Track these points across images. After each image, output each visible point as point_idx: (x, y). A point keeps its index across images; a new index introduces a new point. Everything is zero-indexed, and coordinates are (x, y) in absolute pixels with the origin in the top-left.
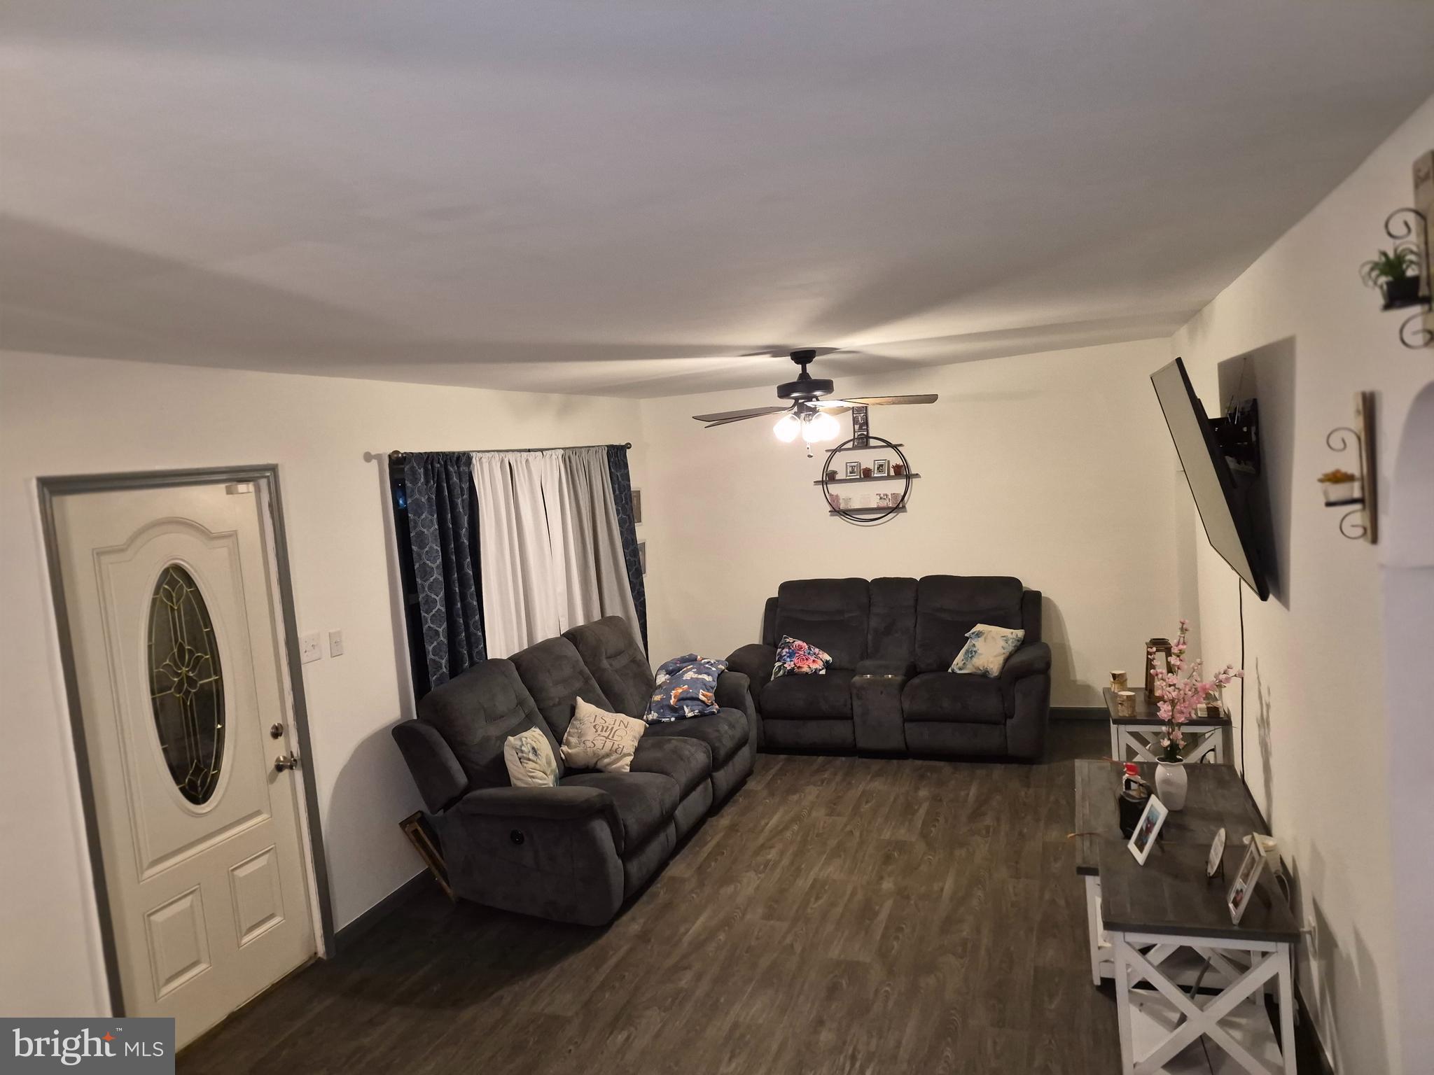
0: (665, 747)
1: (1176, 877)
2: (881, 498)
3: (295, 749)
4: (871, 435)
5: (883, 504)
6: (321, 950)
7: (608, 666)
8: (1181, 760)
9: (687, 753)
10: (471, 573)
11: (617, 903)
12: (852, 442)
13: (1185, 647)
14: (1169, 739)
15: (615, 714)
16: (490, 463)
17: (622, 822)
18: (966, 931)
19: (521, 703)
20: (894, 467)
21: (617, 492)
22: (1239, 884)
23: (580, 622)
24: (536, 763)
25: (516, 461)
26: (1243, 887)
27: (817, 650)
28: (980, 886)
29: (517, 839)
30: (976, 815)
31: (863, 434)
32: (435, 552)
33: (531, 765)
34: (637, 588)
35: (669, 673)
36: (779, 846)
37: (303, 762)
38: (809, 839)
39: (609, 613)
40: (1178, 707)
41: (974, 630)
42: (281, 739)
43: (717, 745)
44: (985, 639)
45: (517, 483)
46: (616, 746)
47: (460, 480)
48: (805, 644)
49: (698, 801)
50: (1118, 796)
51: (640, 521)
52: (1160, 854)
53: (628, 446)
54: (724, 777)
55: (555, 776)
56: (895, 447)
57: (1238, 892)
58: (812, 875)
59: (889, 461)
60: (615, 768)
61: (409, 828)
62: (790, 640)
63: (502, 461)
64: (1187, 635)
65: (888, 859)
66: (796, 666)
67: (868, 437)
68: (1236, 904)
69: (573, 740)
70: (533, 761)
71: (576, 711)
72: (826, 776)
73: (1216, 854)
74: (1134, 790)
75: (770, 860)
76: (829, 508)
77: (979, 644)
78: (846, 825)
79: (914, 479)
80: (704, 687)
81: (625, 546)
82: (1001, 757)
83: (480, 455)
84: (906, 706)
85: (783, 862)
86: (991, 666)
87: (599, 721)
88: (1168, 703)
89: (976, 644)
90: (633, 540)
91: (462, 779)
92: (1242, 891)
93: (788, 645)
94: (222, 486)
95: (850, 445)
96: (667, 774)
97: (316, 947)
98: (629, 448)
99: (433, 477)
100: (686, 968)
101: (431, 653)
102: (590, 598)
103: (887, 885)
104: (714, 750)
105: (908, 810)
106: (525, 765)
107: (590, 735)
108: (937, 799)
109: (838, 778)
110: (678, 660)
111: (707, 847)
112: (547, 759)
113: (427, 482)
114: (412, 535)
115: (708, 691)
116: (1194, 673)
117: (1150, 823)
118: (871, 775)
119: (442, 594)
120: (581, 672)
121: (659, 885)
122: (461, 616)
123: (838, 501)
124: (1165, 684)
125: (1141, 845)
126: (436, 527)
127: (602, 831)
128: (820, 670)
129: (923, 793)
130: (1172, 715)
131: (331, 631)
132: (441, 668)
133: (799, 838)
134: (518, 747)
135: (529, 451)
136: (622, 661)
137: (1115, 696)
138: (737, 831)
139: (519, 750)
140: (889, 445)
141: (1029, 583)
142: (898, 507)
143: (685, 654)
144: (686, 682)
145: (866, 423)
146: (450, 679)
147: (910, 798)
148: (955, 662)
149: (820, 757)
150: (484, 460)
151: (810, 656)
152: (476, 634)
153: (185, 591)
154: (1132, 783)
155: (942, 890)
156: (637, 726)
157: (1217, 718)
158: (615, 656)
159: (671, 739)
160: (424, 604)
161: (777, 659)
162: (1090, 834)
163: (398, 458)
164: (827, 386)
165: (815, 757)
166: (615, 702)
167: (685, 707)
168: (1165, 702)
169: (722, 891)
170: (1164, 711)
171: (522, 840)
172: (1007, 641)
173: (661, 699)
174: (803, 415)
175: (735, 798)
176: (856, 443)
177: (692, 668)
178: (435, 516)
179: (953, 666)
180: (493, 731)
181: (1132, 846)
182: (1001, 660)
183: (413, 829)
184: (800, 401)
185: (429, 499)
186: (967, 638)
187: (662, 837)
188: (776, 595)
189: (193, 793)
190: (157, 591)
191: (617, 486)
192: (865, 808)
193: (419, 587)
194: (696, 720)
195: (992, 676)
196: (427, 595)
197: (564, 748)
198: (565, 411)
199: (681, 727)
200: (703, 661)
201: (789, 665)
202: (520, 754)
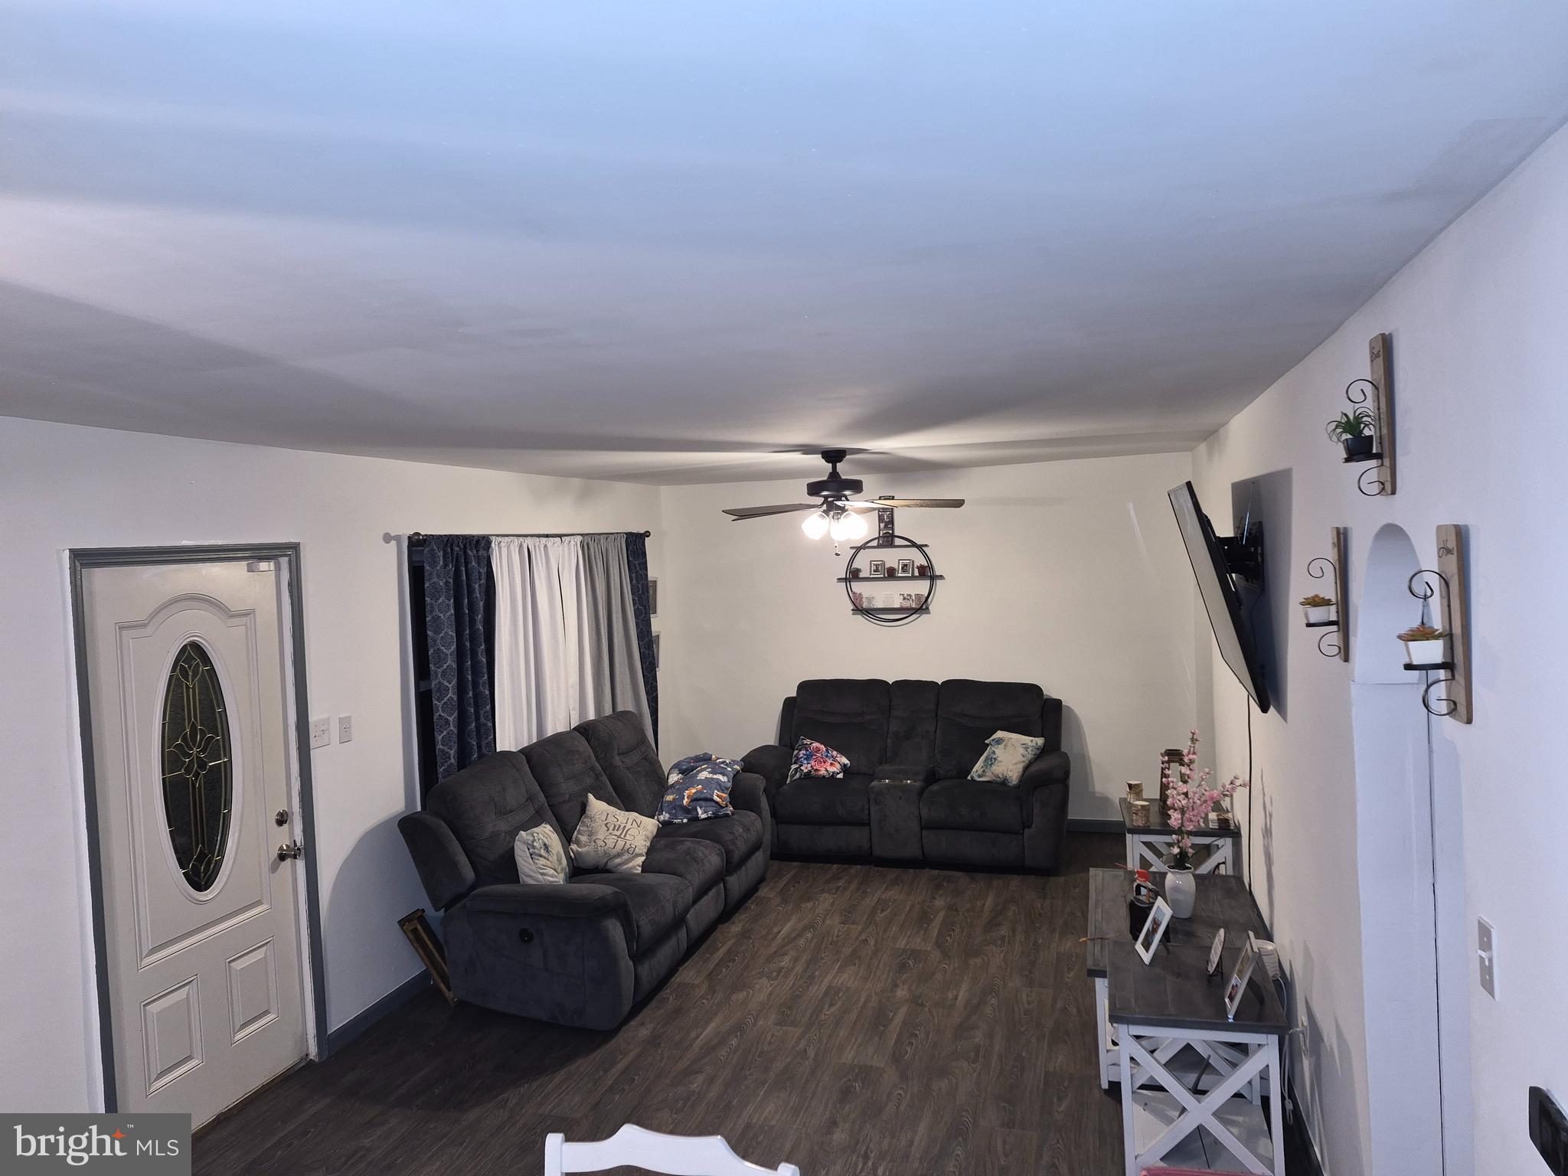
0: (678, 848)
1: (1179, 975)
2: (904, 599)
3: (299, 838)
4: (896, 534)
5: (906, 604)
6: (313, 1050)
7: (620, 763)
8: (1190, 868)
9: (700, 854)
10: (484, 660)
11: (627, 1007)
12: (877, 541)
13: (1195, 756)
14: (1179, 847)
15: (626, 813)
16: (508, 548)
17: (635, 922)
18: (979, 1037)
19: (531, 798)
20: (918, 567)
21: (634, 582)
22: (1234, 980)
23: (591, 715)
24: (548, 860)
25: (535, 546)
26: (1238, 982)
27: (835, 753)
28: (994, 994)
29: (526, 937)
30: (992, 924)
31: (889, 533)
32: (449, 637)
33: (542, 861)
34: (650, 682)
35: (682, 772)
36: (793, 953)
37: (306, 851)
38: (823, 947)
39: (620, 708)
40: (1187, 815)
41: (994, 737)
42: (286, 826)
43: (731, 847)
44: (1005, 746)
45: (535, 570)
46: (628, 846)
47: (479, 565)
48: (823, 746)
49: (709, 906)
50: (1129, 901)
51: (655, 612)
52: (1164, 954)
53: (647, 534)
54: (737, 882)
55: (565, 874)
56: (920, 547)
57: (1233, 987)
58: (826, 981)
59: (913, 561)
60: (627, 868)
61: (408, 927)
62: (808, 741)
63: (521, 546)
64: (1197, 745)
65: (903, 967)
66: (813, 769)
67: (893, 536)
68: (1232, 999)
69: (583, 838)
70: (545, 858)
71: (588, 808)
72: (840, 884)
73: (1216, 953)
74: (1144, 895)
75: (783, 968)
76: (852, 607)
77: (999, 751)
78: (860, 934)
79: (938, 581)
80: (718, 787)
81: (640, 638)
82: (1017, 868)
83: (499, 539)
84: (925, 813)
85: (796, 969)
86: (1011, 774)
87: (611, 819)
88: (1178, 811)
89: (996, 751)
90: (648, 632)
91: (469, 874)
92: (1237, 985)
93: (805, 747)
94: (244, 563)
95: (875, 543)
96: (680, 875)
97: (308, 1049)
98: (648, 536)
99: (452, 560)
100: (698, 1072)
101: (440, 743)
102: (602, 691)
103: (901, 993)
104: (728, 853)
105: (924, 918)
106: (536, 861)
107: (601, 834)
108: (952, 908)
109: (853, 887)
110: (692, 759)
111: (718, 954)
112: (557, 855)
113: (446, 565)
114: (428, 619)
115: (723, 792)
116: (1203, 783)
117: (1156, 924)
118: (885, 885)
119: (455, 681)
120: (592, 769)
121: (668, 991)
122: (472, 706)
123: (861, 600)
124: (1175, 792)
125: (1147, 946)
126: (453, 611)
127: (615, 929)
128: (838, 773)
129: (940, 902)
130: (1182, 822)
131: (341, 716)
132: (450, 759)
133: (812, 945)
134: (530, 843)
135: (547, 536)
136: (634, 758)
137: (1130, 805)
138: (750, 938)
139: (530, 846)
140: (914, 545)
141: (1051, 691)
142: (922, 607)
143: (700, 752)
144: (700, 782)
145: (892, 522)
146: (458, 771)
147: (925, 907)
148: (974, 770)
149: (835, 865)
150: (502, 544)
151: (827, 759)
152: (485, 725)
153: (201, 669)
154: (1142, 888)
155: (956, 998)
156: (650, 825)
157: (1227, 829)
158: (627, 753)
159: (684, 841)
160: (437, 691)
161: (793, 761)
162: (1102, 939)
163: (419, 540)
164: (856, 486)
165: (829, 865)
166: (626, 801)
167: (698, 808)
168: (1175, 810)
169: (734, 997)
170: (1175, 820)
171: (531, 939)
172: (1026, 749)
173: (673, 799)
174: (832, 513)
175: (747, 905)
176: (881, 542)
177: (706, 768)
178: (452, 601)
179: (972, 773)
180: (503, 826)
181: (1139, 947)
182: (1020, 767)
183: (413, 927)
184: (830, 499)
185: (447, 583)
186: (988, 745)
187: (673, 941)
188: (794, 694)
189: (196, 879)
190: (174, 669)
191: (634, 575)
192: (880, 916)
193: (432, 673)
194: (707, 822)
195: (1011, 785)
196: (439, 683)
197: (574, 847)
198: (584, 496)
199: (694, 829)
200: (718, 761)
201: (806, 768)
202: (531, 850)
